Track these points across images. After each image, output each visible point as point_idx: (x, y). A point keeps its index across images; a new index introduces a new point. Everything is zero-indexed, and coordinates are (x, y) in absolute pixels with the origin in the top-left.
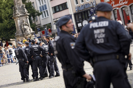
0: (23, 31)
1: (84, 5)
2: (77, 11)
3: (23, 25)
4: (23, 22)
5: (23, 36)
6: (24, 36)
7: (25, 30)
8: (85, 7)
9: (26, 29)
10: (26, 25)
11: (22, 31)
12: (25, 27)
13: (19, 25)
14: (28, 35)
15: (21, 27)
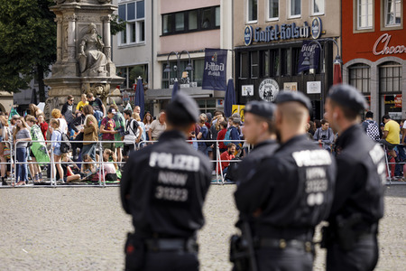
0: (83, 68)
1: (278, 26)
2: (247, 42)
3: (86, 44)
4: (90, 32)
5: (79, 84)
6: (81, 84)
7: (92, 62)
8: (278, 35)
9: (94, 61)
10: (98, 46)
11: (78, 64)
12: (94, 53)
13: (71, 41)
14: (99, 85)
15: (77, 49)
